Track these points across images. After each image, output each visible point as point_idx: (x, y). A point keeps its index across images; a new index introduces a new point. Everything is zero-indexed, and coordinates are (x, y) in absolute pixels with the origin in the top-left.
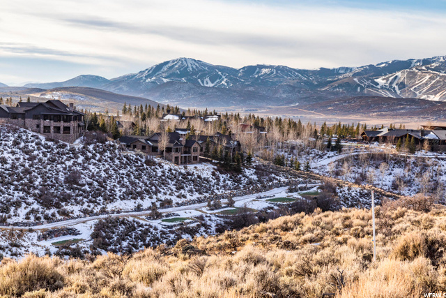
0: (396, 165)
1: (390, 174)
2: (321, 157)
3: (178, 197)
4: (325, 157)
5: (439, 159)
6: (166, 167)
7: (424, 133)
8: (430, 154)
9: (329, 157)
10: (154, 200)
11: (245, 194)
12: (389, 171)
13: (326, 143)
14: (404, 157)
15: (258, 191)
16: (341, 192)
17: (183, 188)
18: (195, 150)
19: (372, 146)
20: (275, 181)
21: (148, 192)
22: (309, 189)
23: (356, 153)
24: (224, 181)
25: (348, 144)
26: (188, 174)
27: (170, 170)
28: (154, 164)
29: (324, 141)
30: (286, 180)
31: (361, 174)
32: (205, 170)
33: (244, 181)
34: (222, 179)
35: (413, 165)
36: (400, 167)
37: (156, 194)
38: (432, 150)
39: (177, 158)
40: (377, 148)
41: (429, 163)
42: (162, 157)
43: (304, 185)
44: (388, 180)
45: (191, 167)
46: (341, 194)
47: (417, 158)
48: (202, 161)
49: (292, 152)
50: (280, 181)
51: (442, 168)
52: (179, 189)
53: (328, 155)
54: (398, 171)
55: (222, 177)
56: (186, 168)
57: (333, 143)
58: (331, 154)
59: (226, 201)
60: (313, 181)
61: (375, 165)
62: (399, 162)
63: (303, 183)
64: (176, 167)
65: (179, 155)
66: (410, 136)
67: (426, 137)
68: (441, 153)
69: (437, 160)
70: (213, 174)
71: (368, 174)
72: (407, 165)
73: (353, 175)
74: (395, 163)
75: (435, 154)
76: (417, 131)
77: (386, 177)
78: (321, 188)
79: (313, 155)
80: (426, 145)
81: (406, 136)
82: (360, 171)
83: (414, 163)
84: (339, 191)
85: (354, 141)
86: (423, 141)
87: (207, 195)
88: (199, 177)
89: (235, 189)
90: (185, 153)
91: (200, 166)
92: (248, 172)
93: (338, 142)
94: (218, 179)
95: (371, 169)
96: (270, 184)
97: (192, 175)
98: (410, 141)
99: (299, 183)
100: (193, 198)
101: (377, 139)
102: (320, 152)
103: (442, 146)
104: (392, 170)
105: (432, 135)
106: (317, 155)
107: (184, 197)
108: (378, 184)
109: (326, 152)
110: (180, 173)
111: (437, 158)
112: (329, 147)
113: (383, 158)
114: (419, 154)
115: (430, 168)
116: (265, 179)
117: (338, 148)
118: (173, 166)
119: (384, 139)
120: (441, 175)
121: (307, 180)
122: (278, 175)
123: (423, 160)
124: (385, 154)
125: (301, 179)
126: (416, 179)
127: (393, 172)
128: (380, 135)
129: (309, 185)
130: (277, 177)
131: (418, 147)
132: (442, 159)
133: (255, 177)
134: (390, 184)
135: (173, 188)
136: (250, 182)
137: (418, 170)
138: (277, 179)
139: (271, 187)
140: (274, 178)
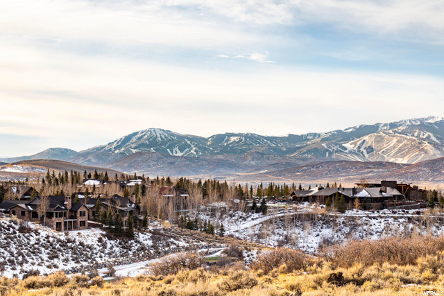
0: (325, 226)
1: (318, 235)
2: (245, 219)
3: (49, 267)
4: (250, 219)
5: (370, 218)
6: (44, 233)
7: (355, 191)
8: (361, 213)
9: (253, 219)
10: (17, 272)
11: (134, 261)
12: (317, 233)
13: (251, 205)
14: (331, 216)
15: (150, 257)
16: (248, 256)
17: (57, 257)
18: (82, 214)
19: (301, 206)
20: (173, 246)
21: (12, 262)
22: (211, 253)
23: (283, 214)
24: (111, 248)
25: (276, 205)
26: (69, 241)
27: (48, 237)
28: (29, 230)
29: (249, 203)
30: (186, 245)
31: (286, 236)
32: (90, 236)
33: (135, 247)
34: (109, 246)
35: (342, 225)
36: (328, 227)
37: (21, 264)
38: (364, 208)
39: (59, 224)
40: (306, 208)
41: (359, 222)
42: (42, 222)
43: (205, 250)
44: (314, 242)
45: (73, 234)
46: (248, 259)
47: (347, 217)
48: (91, 226)
49: (213, 215)
50: (178, 246)
51: (373, 227)
52: (51, 258)
53: (252, 217)
54: (327, 232)
55: (109, 243)
56: (67, 234)
57: (258, 205)
58: (256, 215)
59: (106, 270)
60: (218, 244)
61: (302, 226)
62: (327, 221)
63: (206, 247)
64: (56, 234)
65: (62, 220)
66: (340, 194)
67: (358, 195)
68: (373, 212)
69: (368, 219)
70: (100, 240)
71: (293, 236)
72: (336, 225)
73: (276, 238)
74: (324, 223)
75: (367, 212)
76: (348, 189)
77: (313, 239)
78: (225, 252)
79: (236, 218)
80: (357, 203)
81: (335, 194)
82: (285, 233)
83: (343, 223)
84: (246, 255)
85: (284, 201)
86: (353, 199)
87: (85, 264)
88: (81, 244)
89: (122, 256)
90: (71, 217)
91: (84, 232)
92: (141, 237)
93: (264, 202)
94: (104, 246)
95: (297, 231)
96: (167, 249)
97: (74, 242)
98: (339, 199)
99: (202, 248)
100: (66, 268)
101: (306, 199)
102: (244, 214)
103: (375, 204)
104: (320, 231)
105: (364, 193)
106: (241, 217)
107: (56, 267)
108: (304, 247)
109: (250, 214)
110: (59, 241)
111: (368, 216)
112: (254, 209)
113: (311, 218)
114: (349, 213)
115: (360, 228)
116: (161, 244)
117: (263, 210)
118: (51, 232)
119: (313, 199)
120: (371, 234)
121: (211, 244)
122: (177, 240)
123: (353, 219)
124: (312, 214)
125: (204, 243)
126: (345, 240)
127: (320, 233)
128: (310, 194)
129: (211, 250)
130: (176, 242)
131: (350, 205)
132: (374, 218)
133: (150, 243)
134: (317, 246)
135: (45, 257)
136: (143, 249)
137: (347, 230)
138: (175, 244)
139: (166, 253)
140: (172, 243)
